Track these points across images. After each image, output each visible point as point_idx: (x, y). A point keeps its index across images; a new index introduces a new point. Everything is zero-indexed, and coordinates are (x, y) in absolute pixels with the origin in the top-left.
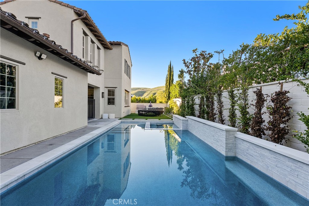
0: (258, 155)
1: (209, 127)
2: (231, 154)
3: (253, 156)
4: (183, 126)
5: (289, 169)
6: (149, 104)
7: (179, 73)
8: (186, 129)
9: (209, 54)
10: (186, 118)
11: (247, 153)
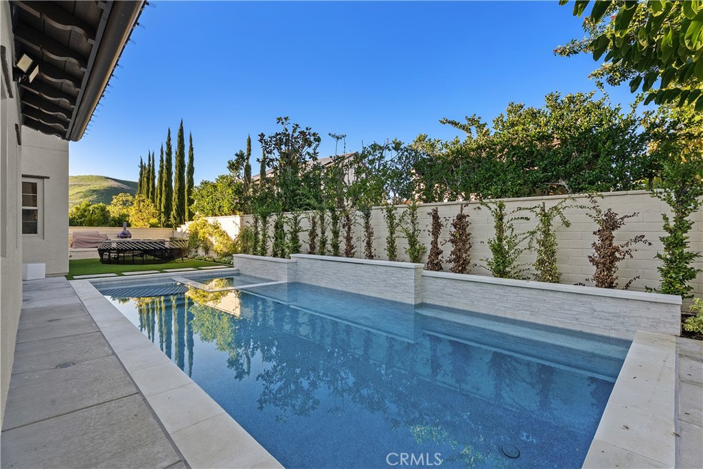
0: (459, 291)
1: (373, 267)
2: (419, 301)
3: (451, 295)
4: (289, 274)
5: (498, 297)
6: (120, 230)
7: (234, 158)
8: (294, 281)
9: (314, 134)
10: (290, 258)
11: (442, 294)
